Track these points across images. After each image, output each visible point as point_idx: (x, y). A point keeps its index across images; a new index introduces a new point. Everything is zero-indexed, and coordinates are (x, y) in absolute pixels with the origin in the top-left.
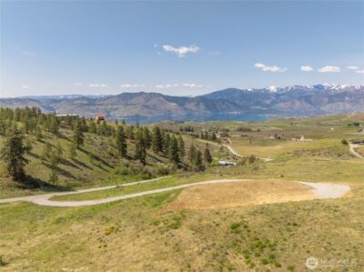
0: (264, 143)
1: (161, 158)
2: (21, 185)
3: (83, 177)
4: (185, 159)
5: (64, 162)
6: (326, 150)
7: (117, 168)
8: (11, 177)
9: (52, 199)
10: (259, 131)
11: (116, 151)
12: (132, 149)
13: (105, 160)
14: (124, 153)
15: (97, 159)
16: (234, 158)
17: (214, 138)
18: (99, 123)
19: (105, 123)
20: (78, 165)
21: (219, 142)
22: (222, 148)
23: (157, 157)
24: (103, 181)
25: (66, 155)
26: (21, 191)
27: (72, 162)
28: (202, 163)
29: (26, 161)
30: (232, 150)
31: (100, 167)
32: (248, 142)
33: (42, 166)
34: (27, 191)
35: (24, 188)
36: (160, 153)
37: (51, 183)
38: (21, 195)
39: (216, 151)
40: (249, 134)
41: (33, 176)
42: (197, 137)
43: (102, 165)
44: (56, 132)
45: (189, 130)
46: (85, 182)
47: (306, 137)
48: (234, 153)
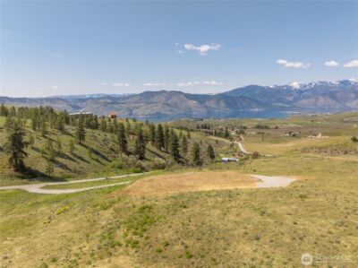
0: (277, 140)
1: (162, 154)
2: (21, 175)
3: (78, 169)
5: (63, 156)
6: (334, 147)
7: (114, 162)
8: (13, 169)
9: (43, 188)
10: (277, 128)
11: (117, 147)
13: (105, 155)
14: (124, 148)
15: (97, 153)
16: (240, 154)
17: (227, 136)
18: (110, 121)
19: (115, 121)
20: (76, 159)
21: (231, 139)
22: (232, 146)
23: (158, 152)
24: (97, 174)
25: (65, 150)
26: (19, 181)
27: (71, 156)
28: (202, 159)
29: (26, 154)
30: (241, 147)
31: (98, 161)
32: (260, 139)
33: (41, 159)
34: (25, 181)
35: (23, 178)
36: (163, 149)
37: (48, 174)
38: (19, 184)
39: (225, 148)
40: (265, 131)
41: (33, 168)
42: (211, 134)
43: (100, 159)
44: (61, 129)
45: (206, 128)
46: (79, 174)
47: (323, 135)
48: (242, 150)
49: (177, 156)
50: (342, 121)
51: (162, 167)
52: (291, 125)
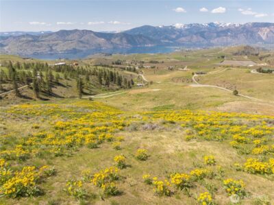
4: (123, 84)
7: (102, 89)
10: (163, 62)
12: (104, 82)
14: (101, 83)
16: (144, 82)
17: (135, 70)
21: (138, 73)
22: (139, 77)
23: (113, 84)
24: (101, 93)
28: (131, 85)
32: (153, 72)
39: (136, 79)
40: (156, 65)
42: (124, 69)
46: (97, 93)
47: (188, 68)
48: (145, 80)
49: (120, 85)
50: (203, 56)
51: (118, 90)
52: (172, 60)
